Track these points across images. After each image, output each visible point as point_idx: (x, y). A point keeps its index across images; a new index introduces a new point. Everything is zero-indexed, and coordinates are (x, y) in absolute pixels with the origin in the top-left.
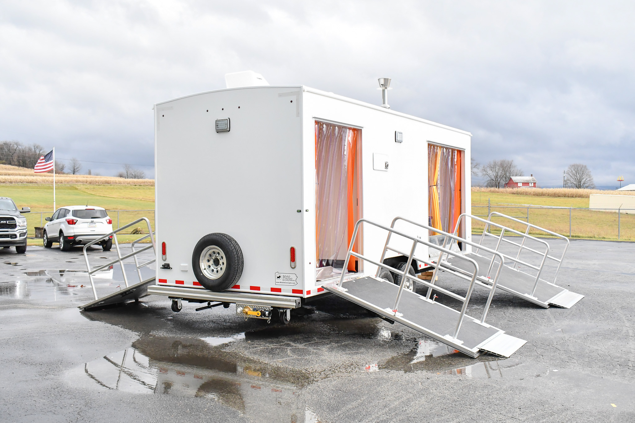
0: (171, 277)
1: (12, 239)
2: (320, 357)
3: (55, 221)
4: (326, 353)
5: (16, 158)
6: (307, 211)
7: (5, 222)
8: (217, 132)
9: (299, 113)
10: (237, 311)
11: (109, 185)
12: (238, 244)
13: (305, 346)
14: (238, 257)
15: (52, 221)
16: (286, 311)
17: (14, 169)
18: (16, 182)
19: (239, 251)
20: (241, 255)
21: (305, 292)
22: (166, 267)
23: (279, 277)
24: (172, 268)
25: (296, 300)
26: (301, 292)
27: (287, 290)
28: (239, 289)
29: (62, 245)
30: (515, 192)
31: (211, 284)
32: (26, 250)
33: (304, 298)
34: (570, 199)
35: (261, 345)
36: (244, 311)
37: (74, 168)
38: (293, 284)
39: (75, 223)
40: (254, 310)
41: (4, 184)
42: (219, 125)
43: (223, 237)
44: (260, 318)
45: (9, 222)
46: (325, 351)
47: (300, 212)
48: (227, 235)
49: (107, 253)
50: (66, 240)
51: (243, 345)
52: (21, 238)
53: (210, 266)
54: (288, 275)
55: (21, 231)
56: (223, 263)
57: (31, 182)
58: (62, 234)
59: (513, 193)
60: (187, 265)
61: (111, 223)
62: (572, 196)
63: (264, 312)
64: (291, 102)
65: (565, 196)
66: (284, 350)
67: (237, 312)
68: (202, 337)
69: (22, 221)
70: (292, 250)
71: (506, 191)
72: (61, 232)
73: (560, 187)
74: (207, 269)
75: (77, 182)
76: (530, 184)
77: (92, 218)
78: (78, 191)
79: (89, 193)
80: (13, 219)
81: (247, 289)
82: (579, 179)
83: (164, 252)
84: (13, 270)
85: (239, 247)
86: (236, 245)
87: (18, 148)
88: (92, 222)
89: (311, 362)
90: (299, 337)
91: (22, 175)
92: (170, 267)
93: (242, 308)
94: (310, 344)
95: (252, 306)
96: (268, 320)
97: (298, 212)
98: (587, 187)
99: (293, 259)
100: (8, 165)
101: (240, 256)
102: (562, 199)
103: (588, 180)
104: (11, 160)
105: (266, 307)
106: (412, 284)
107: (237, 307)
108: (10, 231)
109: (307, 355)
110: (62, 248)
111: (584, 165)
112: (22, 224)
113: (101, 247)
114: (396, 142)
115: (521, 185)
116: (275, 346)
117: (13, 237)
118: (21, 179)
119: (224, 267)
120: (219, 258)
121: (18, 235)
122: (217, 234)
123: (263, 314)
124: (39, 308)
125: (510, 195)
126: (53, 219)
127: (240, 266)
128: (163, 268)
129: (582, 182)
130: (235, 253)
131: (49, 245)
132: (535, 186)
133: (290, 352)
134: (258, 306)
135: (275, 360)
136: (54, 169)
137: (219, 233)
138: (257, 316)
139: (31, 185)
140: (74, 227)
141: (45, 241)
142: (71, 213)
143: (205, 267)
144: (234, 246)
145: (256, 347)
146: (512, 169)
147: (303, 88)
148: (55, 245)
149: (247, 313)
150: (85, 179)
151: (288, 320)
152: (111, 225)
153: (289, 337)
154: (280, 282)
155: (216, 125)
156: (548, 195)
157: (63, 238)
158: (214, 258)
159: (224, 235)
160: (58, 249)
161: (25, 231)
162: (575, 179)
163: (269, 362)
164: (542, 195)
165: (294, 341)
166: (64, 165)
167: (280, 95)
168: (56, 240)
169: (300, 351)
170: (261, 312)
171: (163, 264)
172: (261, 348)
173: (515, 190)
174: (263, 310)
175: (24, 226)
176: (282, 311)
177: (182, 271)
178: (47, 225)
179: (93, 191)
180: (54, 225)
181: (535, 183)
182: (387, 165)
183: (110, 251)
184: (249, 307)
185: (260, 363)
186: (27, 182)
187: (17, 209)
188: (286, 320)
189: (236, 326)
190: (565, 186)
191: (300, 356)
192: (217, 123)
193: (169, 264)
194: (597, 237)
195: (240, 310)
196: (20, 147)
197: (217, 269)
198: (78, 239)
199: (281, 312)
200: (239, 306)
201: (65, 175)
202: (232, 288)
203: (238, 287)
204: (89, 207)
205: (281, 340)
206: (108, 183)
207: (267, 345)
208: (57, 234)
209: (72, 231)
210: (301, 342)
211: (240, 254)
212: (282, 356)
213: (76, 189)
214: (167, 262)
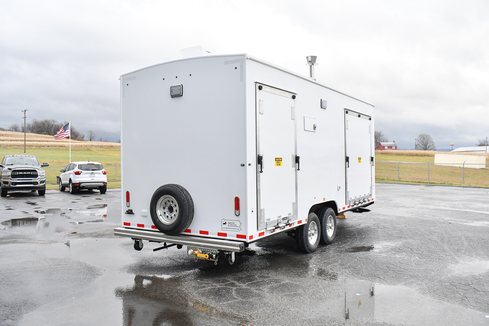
0: (134, 221)
1: (34, 185)
2: (262, 299)
3: (67, 172)
4: (267, 294)
5: (53, 130)
6: (250, 165)
7: (30, 173)
8: (172, 97)
9: (243, 78)
10: (188, 252)
11: (113, 148)
12: (189, 194)
13: (248, 285)
14: (189, 206)
15: (65, 172)
16: (231, 254)
17: (51, 138)
18: (52, 146)
19: (190, 200)
20: (192, 203)
21: (248, 237)
22: (130, 212)
23: (225, 224)
24: (134, 214)
25: (240, 245)
26: (244, 237)
27: (232, 235)
28: (191, 233)
29: (71, 189)
30: (383, 153)
31: (166, 228)
32: (45, 193)
33: (247, 243)
34: (420, 157)
35: (209, 285)
36: (194, 254)
37: (91, 137)
38: (237, 230)
39: (80, 174)
40: (204, 252)
41: (44, 148)
42: (173, 91)
43: (176, 188)
44: (208, 260)
45: (32, 173)
46: (266, 291)
47: (244, 165)
48: (180, 186)
49: (103, 195)
50: (73, 186)
51: (193, 285)
52: (41, 184)
53: (165, 213)
54: (233, 222)
55: (41, 180)
56: (176, 211)
57: (61, 146)
58: (71, 181)
59: (382, 154)
60: (147, 211)
61: (106, 174)
62: (422, 155)
63: (211, 254)
64: (236, 68)
65: (417, 155)
66: (229, 291)
67: (188, 254)
68: (158, 274)
69: (42, 173)
70: (237, 199)
71: (378, 152)
72: (70, 180)
73: (413, 149)
74: (163, 215)
75: (92, 146)
76: (393, 147)
77: (92, 170)
78: (92, 152)
79: (99, 153)
80: (35, 171)
81: (197, 233)
82: (425, 144)
83: (128, 200)
84: (29, 208)
85: (190, 196)
86: (187, 195)
87: (54, 124)
88: (92, 173)
89: (254, 306)
90: (242, 275)
91: (57, 142)
92: (133, 212)
93: (192, 250)
94: (252, 283)
95: (201, 249)
96: (215, 262)
97: (241, 166)
98: (431, 149)
99: (237, 207)
100: (48, 135)
101: (191, 205)
102: (416, 158)
103: (431, 144)
104: (50, 132)
105: (213, 250)
106: (334, 225)
107: (188, 249)
108: (33, 180)
109: (250, 296)
110: (71, 191)
111: (428, 134)
112: (42, 174)
113: (99, 191)
114: (321, 108)
115: (387, 148)
116: (221, 285)
117: (35, 183)
118: (55, 144)
119: (177, 214)
120: (172, 206)
121: (39, 182)
122: (170, 185)
123: (211, 256)
124: (33, 243)
125: (380, 154)
126: (66, 170)
127: (191, 213)
128: (127, 213)
129: (427, 146)
130: (186, 202)
131: (63, 189)
132: (396, 149)
133: (235, 293)
134: (206, 249)
135: (221, 303)
136: (70, 136)
137: (173, 185)
138: (205, 258)
139: (61, 148)
140: (79, 176)
141: (60, 186)
142: (77, 166)
143: (161, 214)
144: (186, 196)
145: (204, 287)
146: (381, 138)
147: (246, 56)
148: (67, 189)
149: (196, 255)
150: (97, 144)
151: (233, 261)
152: (105, 175)
153: (233, 275)
154: (226, 228)
155: (171, 91)
156: (406, 155)
157: (71, 185)
158: (168, 206)
159: (177, 186)
160: (69, 192)
161: (44, 179)
162: (423, 144)
163: (215, 306)
164: (402, 155)
165: (239, 280)
166: (84, 135)
167: (226, 63)
168: (67, 185)
169: (243, 293)
170: (209, 254)
171: (127, 210)
172: (209, 288)
173: (383, 151)
174: (211, 253)
175: (43, 176)
176: (228, 253)
177: (143, 216)
178: (62, 175)
179: (102, 152)
180: (66, 175)
181: (396, 147)
182: (315, 126)
183: (105, 194)
184: (199, 249)
185: (207, 307)
186: (59, 146)
187: (40, 164)
188: (231, 261)
189: (189, 262)
190: (416, 149)
191: (244, 298)
192: (171, 89)
193: (132, 210)
194: (447, 183)
195: (190, 252)
196: (56, 123)
197: (171, 215)
198: (82, 185)
199: (227, 255)
200: (190, 248)
201: (85, 142)
202: (185, 232)
203: (189, 231)
204: (90, 163)
205: (226, 278)
206: (112, 146)
207: (214, 284)
208: (68, 182)
209: (78, 179)
210: (244, 282)
211: (190, 203)
212: (228, 298)
213: (91, 151)
214: (130, 208)
